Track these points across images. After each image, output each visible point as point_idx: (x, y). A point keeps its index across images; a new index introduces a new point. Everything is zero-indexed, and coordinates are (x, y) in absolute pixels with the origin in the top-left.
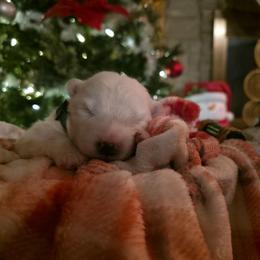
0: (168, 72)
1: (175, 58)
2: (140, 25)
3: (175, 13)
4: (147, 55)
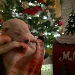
0: (58, 25)
2: (47, 13)
3: (64, 8)
4: (50, 20)
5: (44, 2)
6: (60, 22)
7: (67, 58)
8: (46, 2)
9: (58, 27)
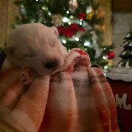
0: (107, 56)
1: (111, 50)
2: (91, 35)
4: (96, 48)
5: (88, 18)
6: (112, 52)
7: (122, 105)
8: (90, 19)
9: (108, 60)
